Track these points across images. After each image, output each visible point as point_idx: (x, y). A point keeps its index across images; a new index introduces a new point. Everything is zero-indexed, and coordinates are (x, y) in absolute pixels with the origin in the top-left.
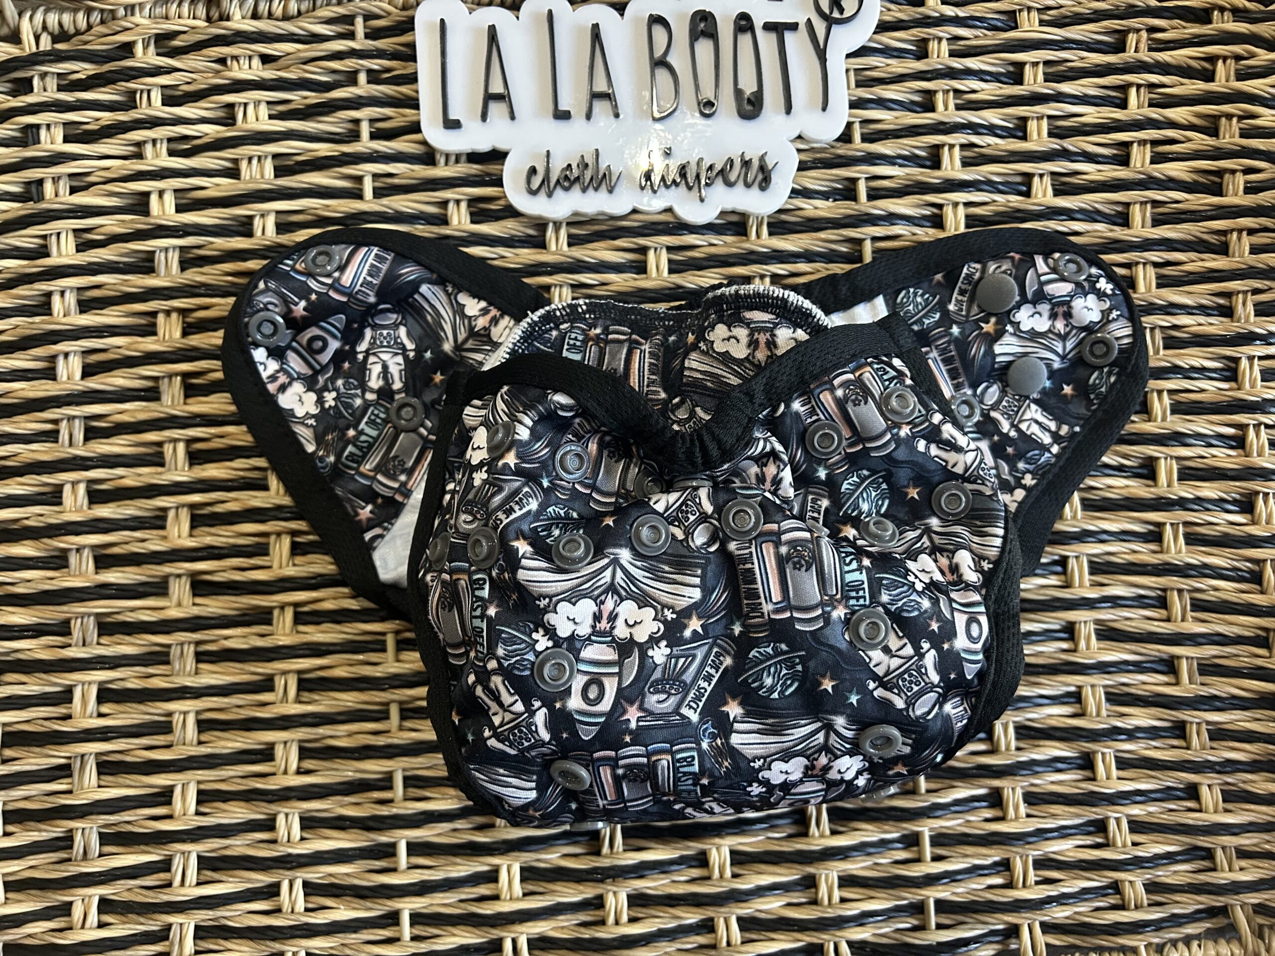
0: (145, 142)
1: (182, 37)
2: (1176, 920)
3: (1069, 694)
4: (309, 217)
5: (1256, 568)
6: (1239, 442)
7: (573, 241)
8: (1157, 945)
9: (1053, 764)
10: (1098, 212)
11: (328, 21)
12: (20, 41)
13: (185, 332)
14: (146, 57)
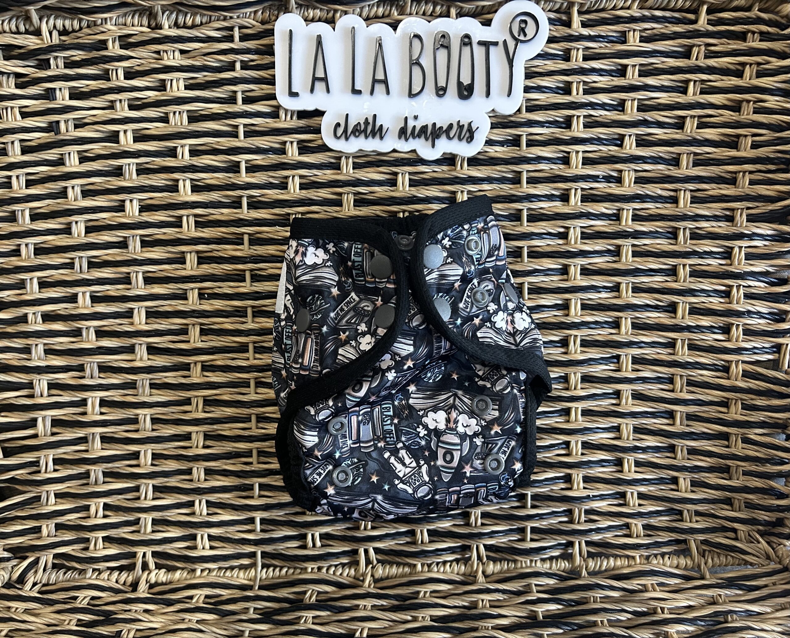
0: (115, 101)
1: (135, 37)
2: (657, 545)
3: (613, 427)
4: (208, 148)
5: (727, 364)
7: (356, 166)
8: (647, 556)
9: (601, 463)
10: (661, 158)
11: (218, 29)
12: (41, 35)
13: (140, 211)
14: (114, 49)
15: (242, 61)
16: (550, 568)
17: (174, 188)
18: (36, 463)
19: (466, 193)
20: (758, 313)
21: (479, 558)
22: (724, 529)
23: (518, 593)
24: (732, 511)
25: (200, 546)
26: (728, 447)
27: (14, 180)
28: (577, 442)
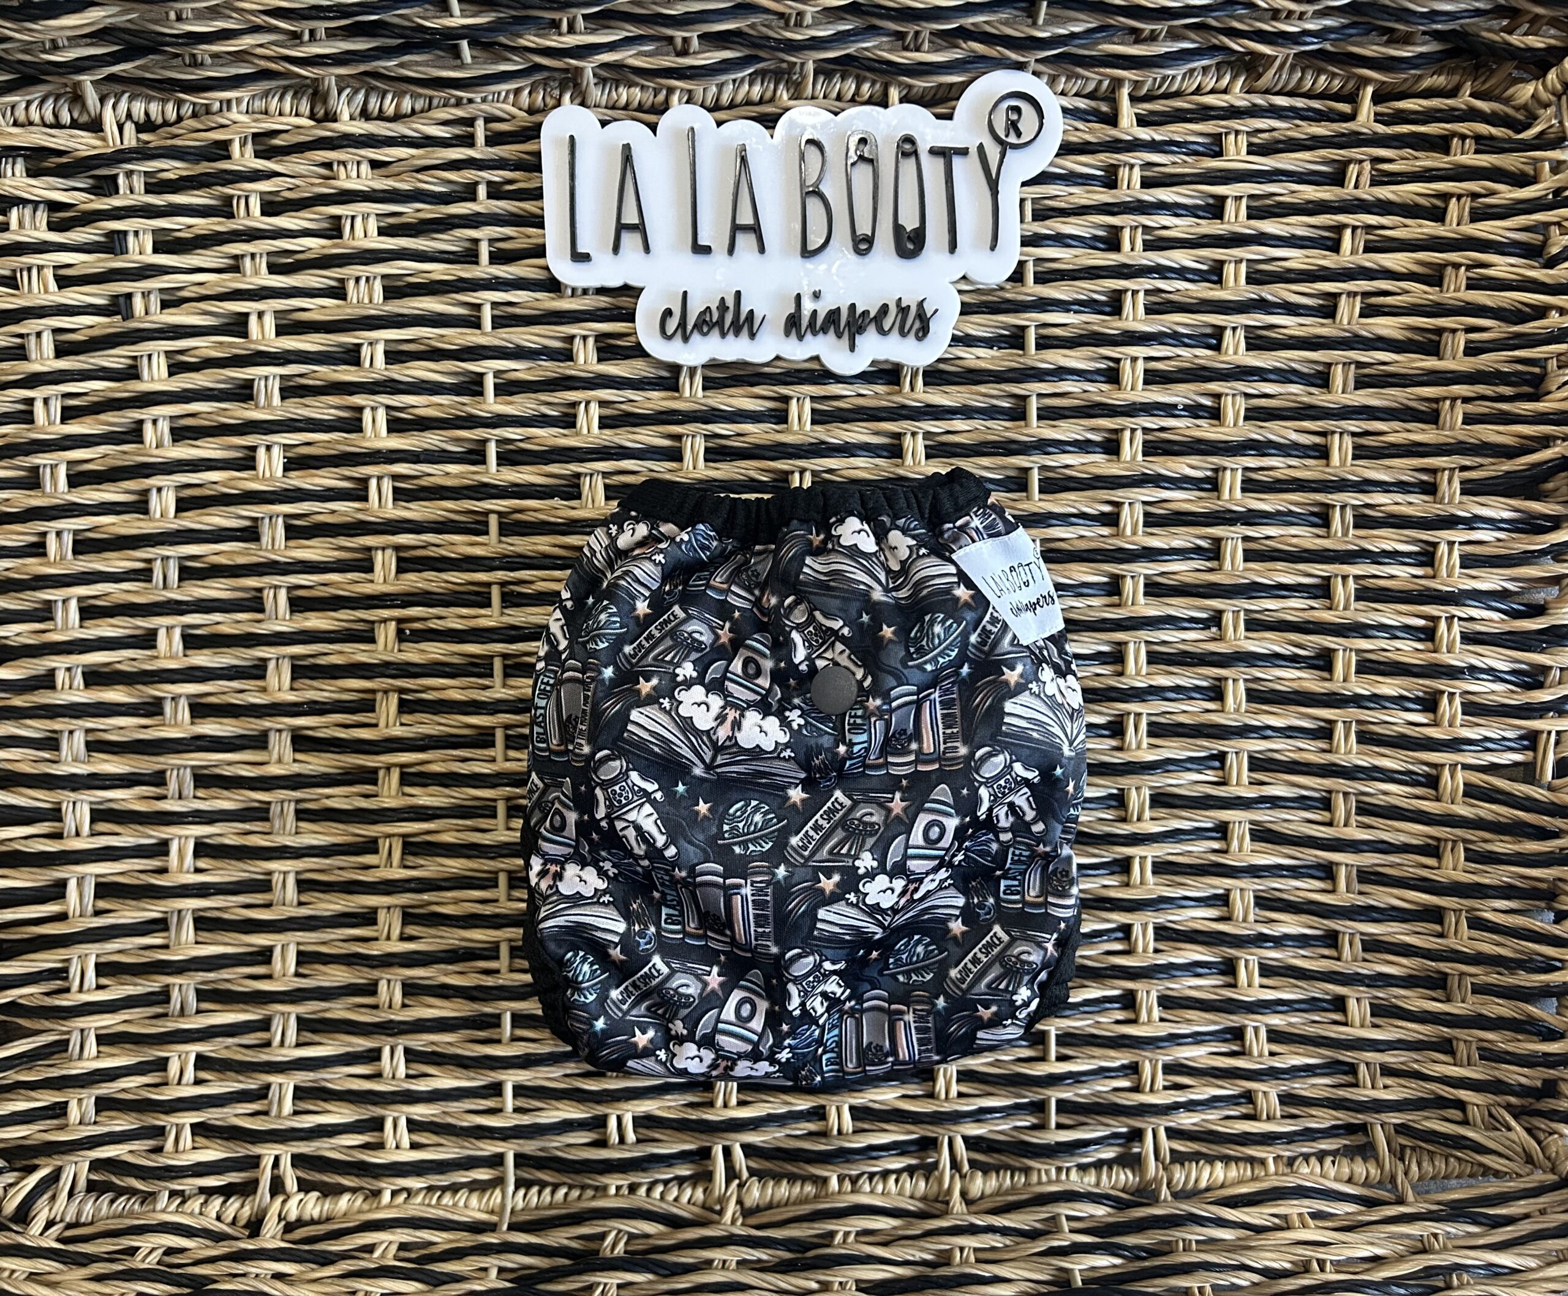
0: (243, 256)
1: (284, 136)
2: (1309, 1135)
3: (1216, 897)
4: (422, 348)
5: (1434, 772)
6: (1428, 634)
7: (709, 384)
8: (1289, 1158)
9: (1193, 968)
10: (1294, 371)
11: (445, 123)
12: (102, 130)
13: (286, 469)
14: (244, 158)
15: (490, 183)
16: (1098, 1184)
17: (353, 424)
18: (61, 973)
19: (920, 437)
20: (1490, 671)
21: (955, 1165)
22: (1440, 1103)
23: (1033, 1235)
24: (1455, 1065)
25: (391, 1143)
26: (1441, 935)
27: (39, 407)
28: (1145, 926)
